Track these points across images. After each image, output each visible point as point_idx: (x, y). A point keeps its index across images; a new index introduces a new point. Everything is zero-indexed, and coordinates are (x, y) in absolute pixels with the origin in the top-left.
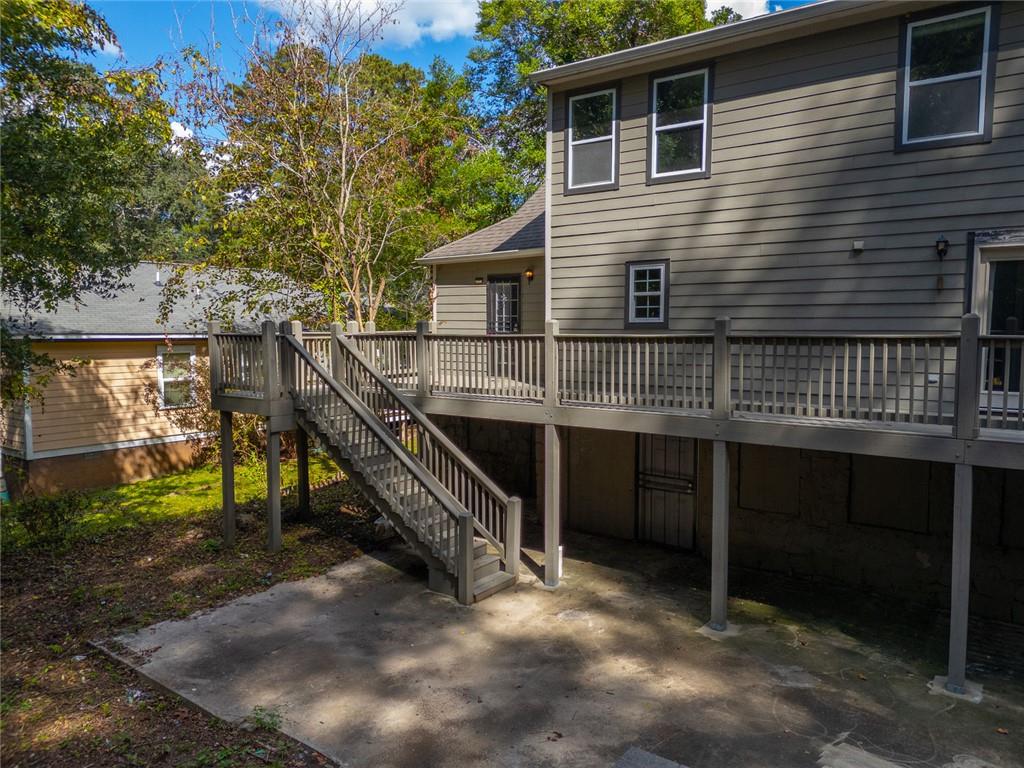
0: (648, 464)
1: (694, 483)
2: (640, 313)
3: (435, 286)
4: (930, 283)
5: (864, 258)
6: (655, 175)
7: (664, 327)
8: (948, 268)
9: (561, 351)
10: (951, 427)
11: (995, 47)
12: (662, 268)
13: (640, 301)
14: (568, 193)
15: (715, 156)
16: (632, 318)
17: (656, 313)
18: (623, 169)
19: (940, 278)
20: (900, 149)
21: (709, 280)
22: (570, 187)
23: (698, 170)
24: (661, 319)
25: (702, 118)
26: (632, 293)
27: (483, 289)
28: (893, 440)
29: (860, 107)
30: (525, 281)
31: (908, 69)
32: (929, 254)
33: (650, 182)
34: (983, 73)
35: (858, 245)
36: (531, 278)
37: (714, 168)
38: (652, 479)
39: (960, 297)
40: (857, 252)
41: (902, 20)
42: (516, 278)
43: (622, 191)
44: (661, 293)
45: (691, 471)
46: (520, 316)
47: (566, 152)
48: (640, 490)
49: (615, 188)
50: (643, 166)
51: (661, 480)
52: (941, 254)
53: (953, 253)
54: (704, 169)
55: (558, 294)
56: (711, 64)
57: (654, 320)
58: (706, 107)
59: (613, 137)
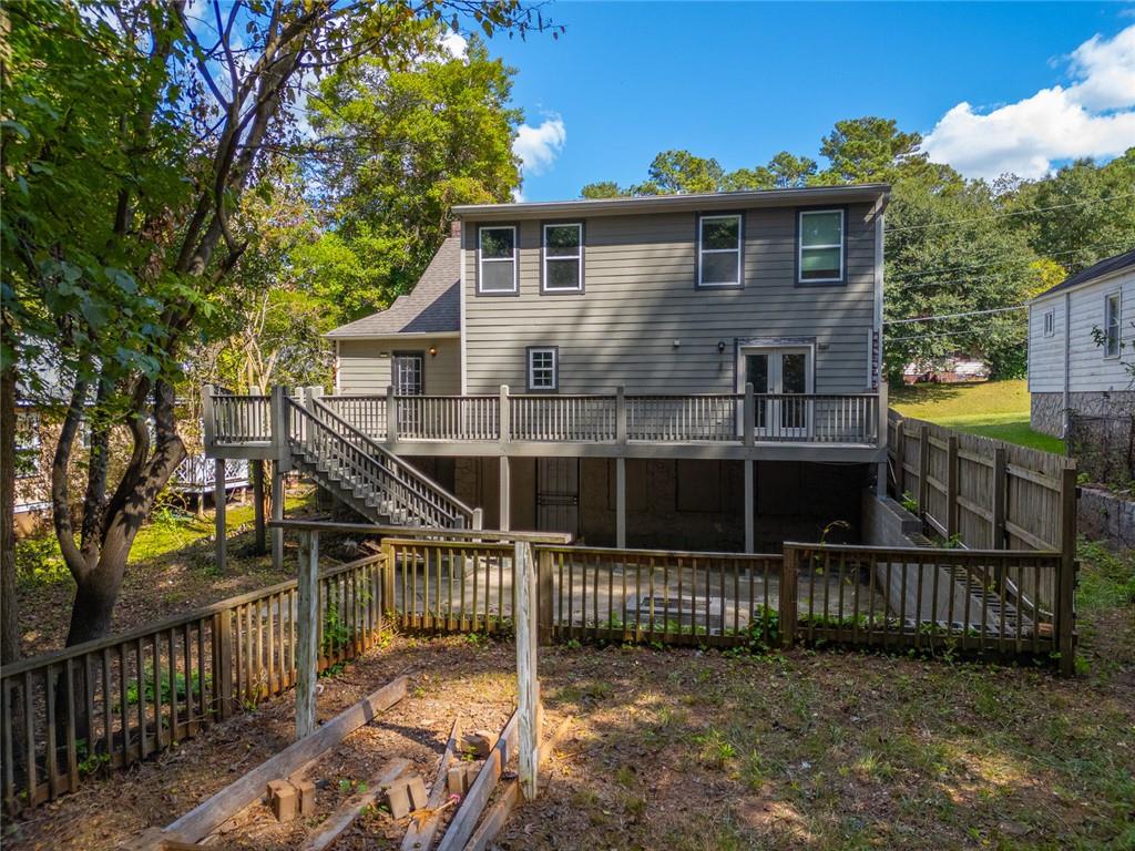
0: (544, 488)
1: (578, 496)
2: (537, 382)
3: (338, 358)
4: (716, 366)
5: (680, 350)
6: (546, 289)
7: (556, 391)
8: (725, 358)
10: (742, 441)
11: (744, 238)
12: (553, 352)
13: (538, 374)
14: (478, 295)
15: (588, 281)
16: (532, 386)
17: (548, 382)
18: (522, 282)
19: (721, 364)
20: (698, 288)
21: (584, 361)
22: (481, 291)
23: (576, 289)
24: (553, 387)
25: (578, 254)
26: (532, 369)
27: (388, 362)
28: (714, 450)
29: (673, 261)
30: (428, 357)
31: (700, 243)
32: (714, 350)
33: (542, 293)
34: (739, 250)
35: (677, 343)
36: (434, 355)
37: (588, 288)
38: (546, 498)
39: (731, 374)
40: (677, 346)
41: (697, 215)
42: (421, 354)
43: (521, 298)
44: (553, 369)
45: (575, 490)
46: (423, 383)
47: (477, 265)
48: (539, 505)
49: (516, 295)
50: (537, 282)
51: (554, 498)
52: (721, 349)
53: (727, 350)
54: (580, 288)
55: (472, 367)
56: (583, 221)
57: (548, 387)
58: (581, 248)
59: (514, 259)
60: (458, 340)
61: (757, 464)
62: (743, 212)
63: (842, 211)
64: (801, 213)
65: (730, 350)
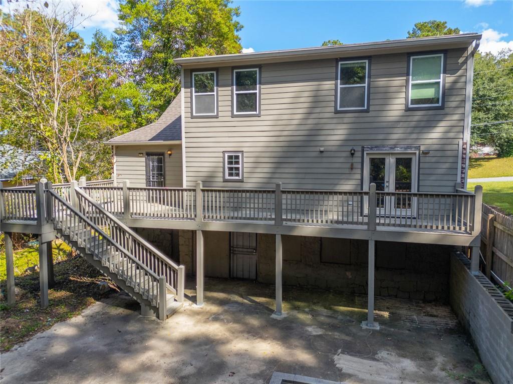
0: (235, 244)
1: (256, 249)
2: (231, 174)
3: (115, 157)
4: (349, 165)
5: (324, 154)
6: (235, 113)
7: (242, 181)
8: (355, 160)
9: (204, 196)
10: (367, 226)
11: (369, 77)
12: (240, 155)
13: (231, 169)
14: (192, 117)
15: (263, 107)
16: (227, 177)
17: (238, 175)
18: (220, 109)
19: (352, 165)
20: (337, 112)
22: (194, 114)
23: (255, 113)
24: (240, 178)
25: (256, 90)
26: (227, 166)
27: (143, 159)
30: (167, 156)
31: (339, 80)
32: (348, 154)
33: (233, 116)
34: (366, 85)
35: (322, 149)
36: (170, 155)
37: (262, 113)
38: (236, 249)
39: (359, 171)
40: (322, 152)
41: (337, 60)
42: (163, 154)
43: (220, 119)
44: (240, 166)
45: (254, 245)
46: (164, 173)
47: (191, 98)
48: (232, 255)
49: (217, 117)
50: (230, 108)
51: (241, 250)
52: (352, 154)
54: (258, 113)
55: (189, 164)
56: (260, 66)
57: (237, 178)
58: (258, 86)
59: (215, 93)
60: (180, 145)
61: (377, 243)
62: (369, 58)
63: (442, 55)
64: (412, 58)
65: (358, 154)
